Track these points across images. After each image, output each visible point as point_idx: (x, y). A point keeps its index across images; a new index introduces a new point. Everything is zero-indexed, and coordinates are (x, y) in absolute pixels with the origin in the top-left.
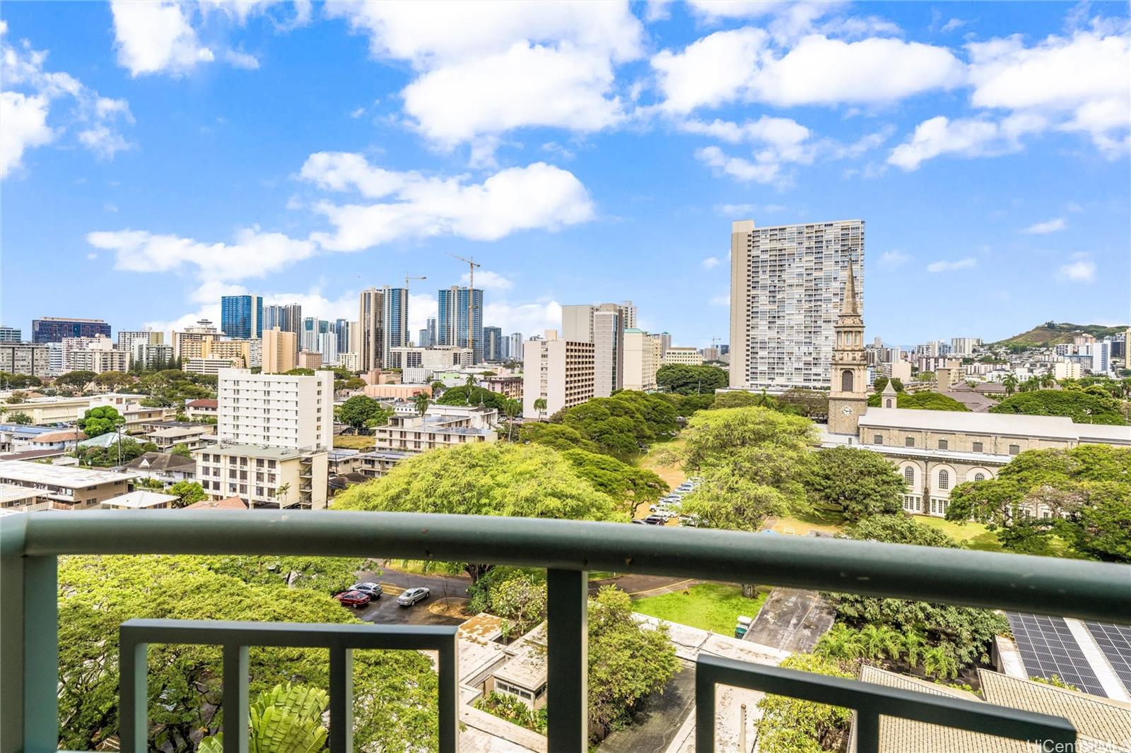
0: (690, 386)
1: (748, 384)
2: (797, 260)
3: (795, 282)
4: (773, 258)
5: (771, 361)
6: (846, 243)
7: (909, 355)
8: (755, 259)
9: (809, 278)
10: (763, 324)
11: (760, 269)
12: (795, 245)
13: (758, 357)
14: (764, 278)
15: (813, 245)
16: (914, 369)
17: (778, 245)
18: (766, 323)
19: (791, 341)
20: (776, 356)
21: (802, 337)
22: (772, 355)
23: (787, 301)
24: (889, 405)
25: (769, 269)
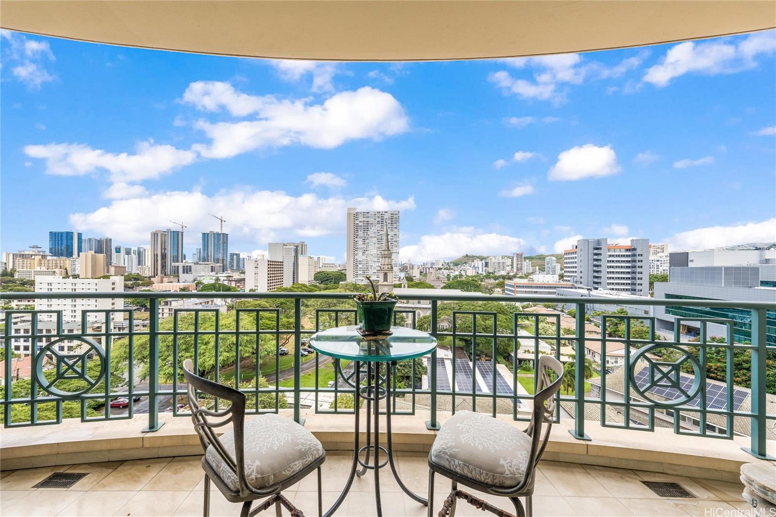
0: (329, 281)
1: (354, 279)
2: (374, 226)
3: (373, 235)
4: (364, 225)
5: (364, 269)
6: (392, 220)
7: (420, 266)
8: (357, 225)
9: (379, 234)
10: (360, 253)
11: (359, 229)
12: (373, 220)
13: (358, 267)
14: (360, 233)
15: (380, 220)
16: (421, 272)
17: (366, 219)
18: (361, 253)
19: (372, 261)
20: (366, 267)
21: (376, 259)
22: (364, 267)
23: (370, 244)
24: (404, 287)
25: (362, 229)
